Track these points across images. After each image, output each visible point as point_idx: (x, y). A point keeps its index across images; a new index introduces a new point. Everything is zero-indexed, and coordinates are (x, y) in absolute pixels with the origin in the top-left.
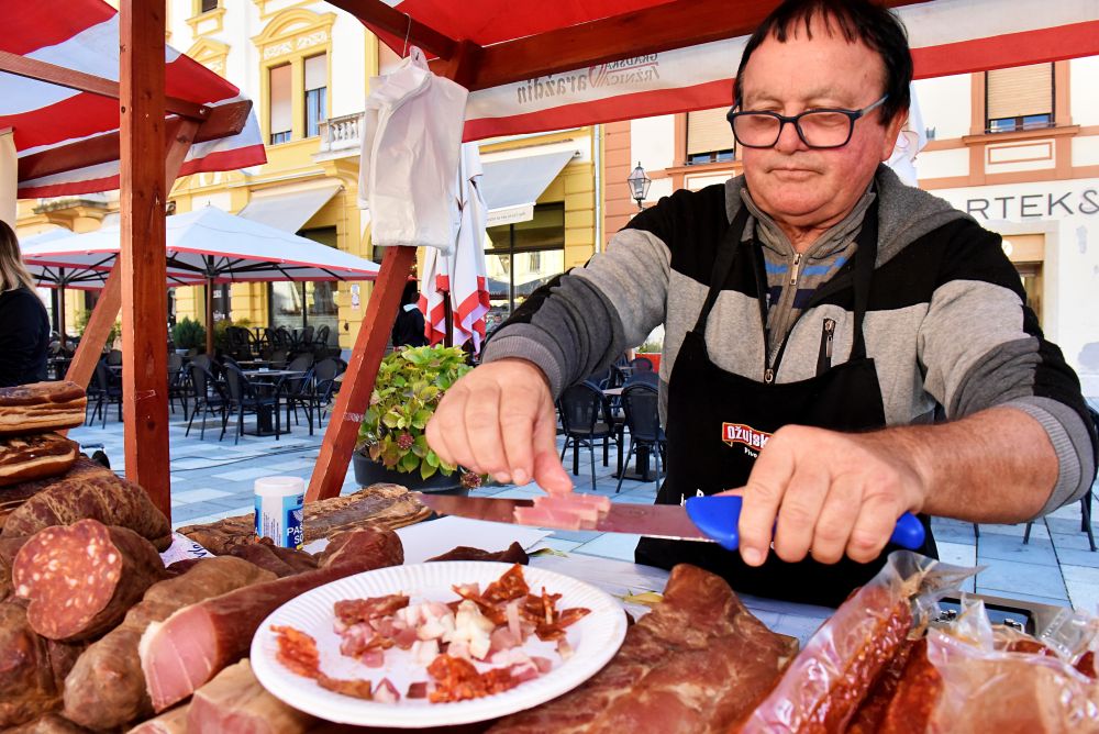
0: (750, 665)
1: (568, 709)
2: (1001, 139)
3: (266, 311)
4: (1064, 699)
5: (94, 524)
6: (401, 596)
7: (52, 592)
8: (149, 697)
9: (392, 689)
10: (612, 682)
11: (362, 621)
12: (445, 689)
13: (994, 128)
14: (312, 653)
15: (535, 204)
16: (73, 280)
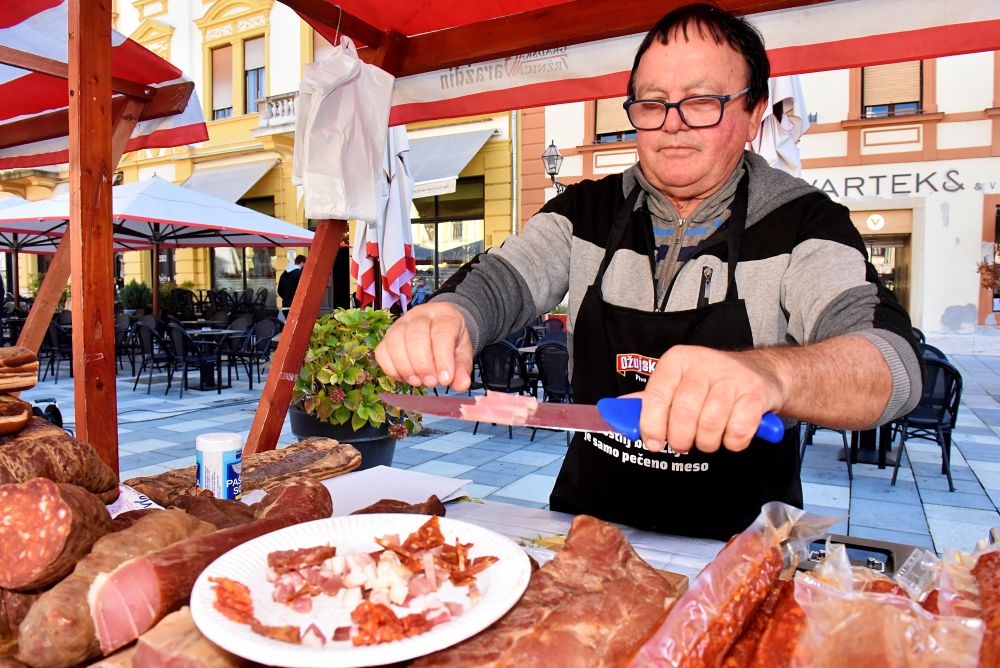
0: (640, 606)
1: (476, 648)
2: (876, 123)
3: (209, 274)
4: (909, 635)
5: (46, 482)
6: (328, 547)
7: (6, 545)
8: (98, 642)
9: (319, 634)
10: (516, 624)
11: (293, 570)
12: (367, 633)
13: (869, 113)
14: (246, 601)
15: (457, 177)
16: (26, 245)
